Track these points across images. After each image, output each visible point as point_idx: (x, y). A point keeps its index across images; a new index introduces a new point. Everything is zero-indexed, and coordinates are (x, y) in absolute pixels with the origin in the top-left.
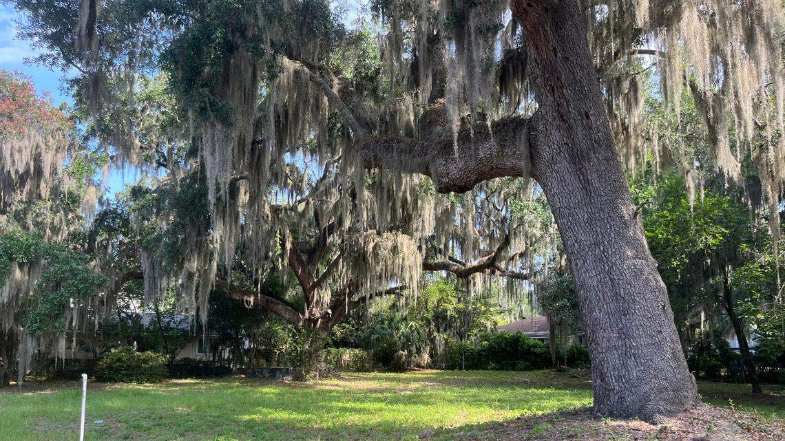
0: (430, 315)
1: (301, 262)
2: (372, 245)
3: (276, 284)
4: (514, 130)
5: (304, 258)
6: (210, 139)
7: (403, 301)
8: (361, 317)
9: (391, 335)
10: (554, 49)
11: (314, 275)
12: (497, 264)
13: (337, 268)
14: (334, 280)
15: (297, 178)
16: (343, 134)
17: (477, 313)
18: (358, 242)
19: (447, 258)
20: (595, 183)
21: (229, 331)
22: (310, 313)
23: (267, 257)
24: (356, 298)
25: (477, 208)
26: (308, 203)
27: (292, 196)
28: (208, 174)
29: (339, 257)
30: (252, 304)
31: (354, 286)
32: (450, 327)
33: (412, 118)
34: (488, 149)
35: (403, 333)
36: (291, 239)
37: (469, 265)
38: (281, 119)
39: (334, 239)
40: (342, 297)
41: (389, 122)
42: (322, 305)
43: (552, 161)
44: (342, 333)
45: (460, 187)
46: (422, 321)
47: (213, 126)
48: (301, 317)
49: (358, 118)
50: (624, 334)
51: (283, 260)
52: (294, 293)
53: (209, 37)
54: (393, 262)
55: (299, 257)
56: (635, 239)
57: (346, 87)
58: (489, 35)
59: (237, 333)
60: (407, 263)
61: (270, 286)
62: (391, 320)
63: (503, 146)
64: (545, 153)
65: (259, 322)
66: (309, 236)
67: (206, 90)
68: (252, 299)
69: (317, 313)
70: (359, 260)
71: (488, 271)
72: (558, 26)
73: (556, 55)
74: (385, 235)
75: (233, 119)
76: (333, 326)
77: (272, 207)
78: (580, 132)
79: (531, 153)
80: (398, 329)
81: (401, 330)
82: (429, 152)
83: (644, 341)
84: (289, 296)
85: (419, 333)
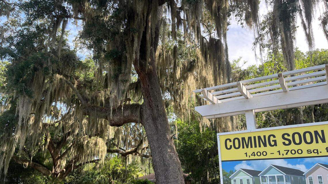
0: (110, 172)
1: (53, 148)
2: (86, 141)
3: (40, 157)
4: (136, 108)
5: (55, 146)
6: (22, 102)
7: (98, 166)
8: (79, 173)
9: (92, 181)
10: (148, 85)
11: (59, 153)
12: (138, 151)
13: (70, 150)
14: (68, 156)
15: (56, 112)
16: (77, 102)
17: (130, 171)
18: (80, 140)
19: (118, 148)
20: (159, 127)
21: (13, 179)
22: (55, 171)
23: (37, 145)
24: (77, 164)
25: (131, 129)
26: (60, 123)
27: (53, 119)
28: (20, 115)
29: (71, 146)
30: (27, 166)
31: (77, 159)
32: (119, 177)
33: (103, 99)
34: (127, 113)
35: (98, 180)
36: (50, 137)
37: (127, 151)
38: (53, 95)
39: (70, 138)
40: (71, 164)
41: (95, 99)
42: (61, 167)
43: (147, 119)
44: (69, 180)
45: (118, 125)
46: (107, 175)
47: (24, 97)
48: (51, 172)
49: (83, 97)
50: (166, 178)
51: (45, 147)
52: (48, 161)
53: (28, 66)
54: (95, 149)
55: (53, 145)
56: (171, 146)
57: (80, 85)
58: (125, 82)
59: (17, 180)
60: (100, 150)
61: (37, 158)
62: (93, 174)
63: (132, 113)
64: (145, 116)
65: (29, 175)
66: (59, 136)
67: (24, 84)
68: (27, 164)
69: (58, 170)
70: (80, 147)
71: (134, 154)
72: (150, 79)
73: (149, 87)
74: (92, 138)
75: (33, 95)
76: (65, 177)
77: (43, 124)
78: (155, 111)
79: (141, 116)
80: (96, 178)
81: (97, 179)
82: (108, 112)
83: (172, 180)
84: (46, 163)
85: (104, 180)
